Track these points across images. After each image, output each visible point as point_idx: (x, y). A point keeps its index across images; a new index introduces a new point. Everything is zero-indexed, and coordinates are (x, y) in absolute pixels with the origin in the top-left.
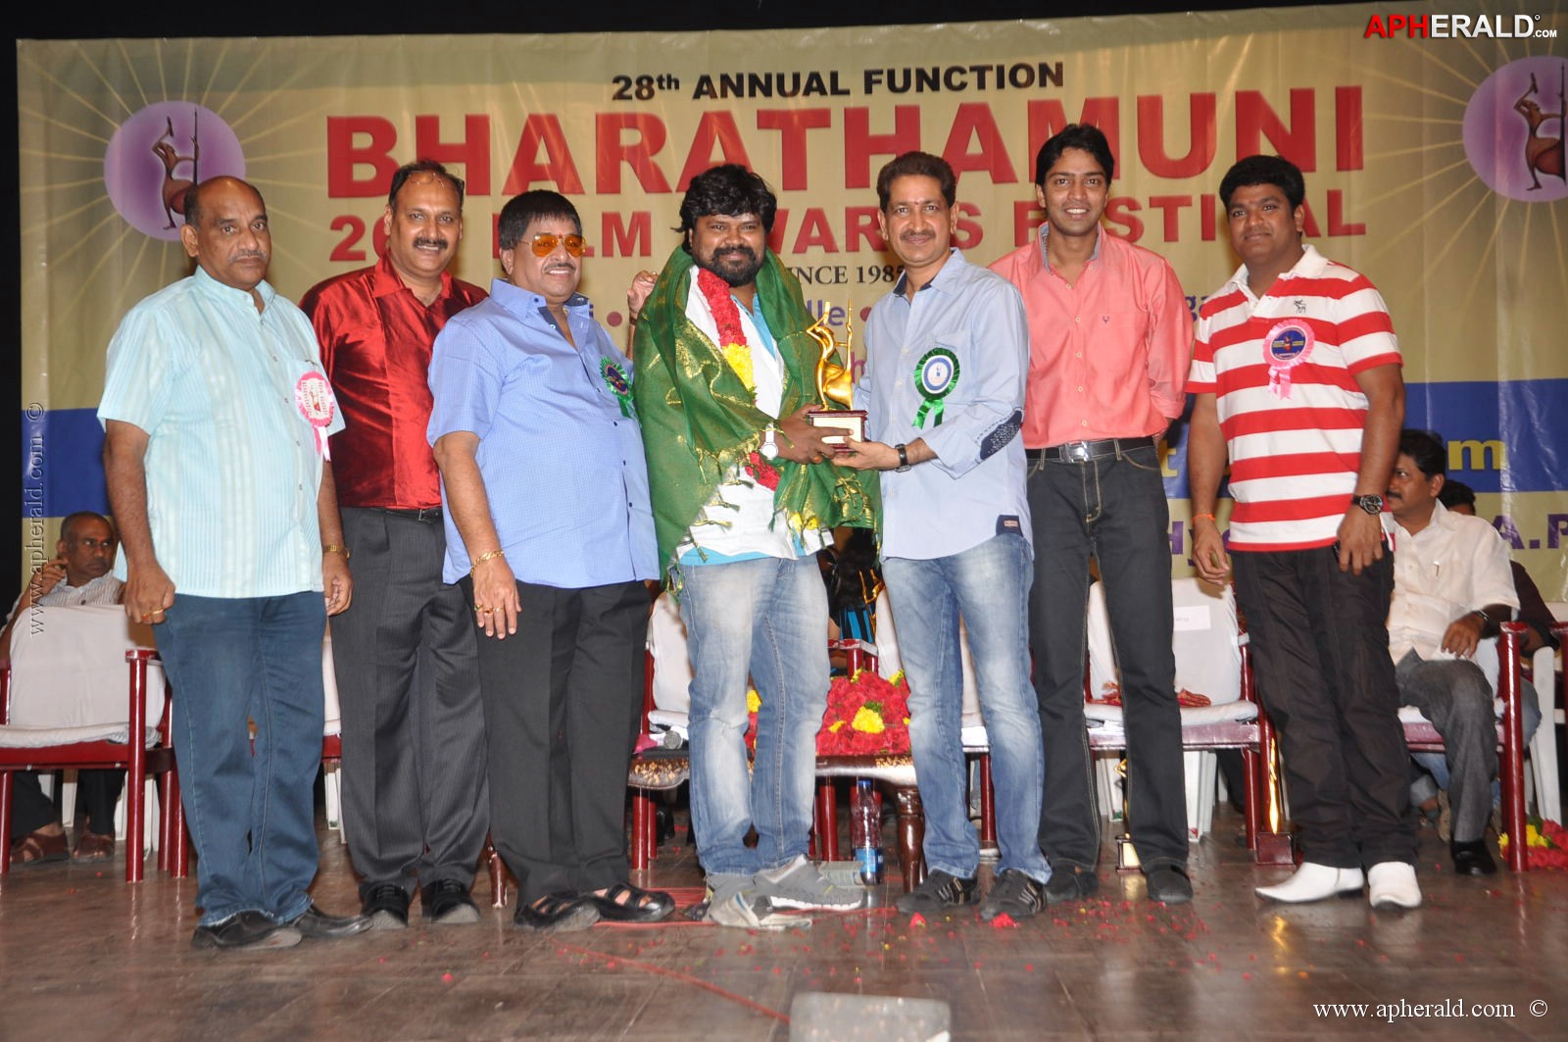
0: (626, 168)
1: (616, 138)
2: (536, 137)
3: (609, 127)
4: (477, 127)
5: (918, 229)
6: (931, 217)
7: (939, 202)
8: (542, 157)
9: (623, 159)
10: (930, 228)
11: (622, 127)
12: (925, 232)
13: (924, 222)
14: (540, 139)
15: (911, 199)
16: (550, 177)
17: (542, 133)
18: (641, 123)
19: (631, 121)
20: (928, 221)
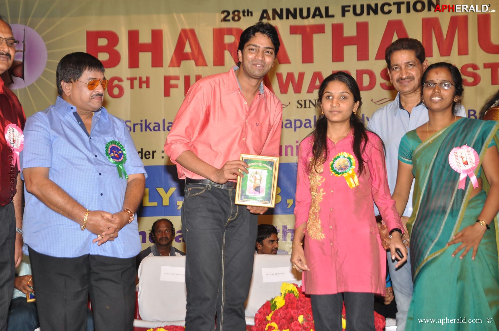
0: (227, 54)
1: (223, 39)
2: (184, 39)
3: (219, 34)
4: (157, 35)
5: (404, 77)
6: (411, 70)
7: (414, 62)
8: (188, 49)
9: (225, 49)
10: (411, 75)
11: (225, 34)
12: (408, 77)
13: (407, 73)
14: (186, 40)
15: (399, 62)
16: (191, 58)
17: (187, 37)
18: (234, 32)
19: (230, 31)
20: (409, 72)
